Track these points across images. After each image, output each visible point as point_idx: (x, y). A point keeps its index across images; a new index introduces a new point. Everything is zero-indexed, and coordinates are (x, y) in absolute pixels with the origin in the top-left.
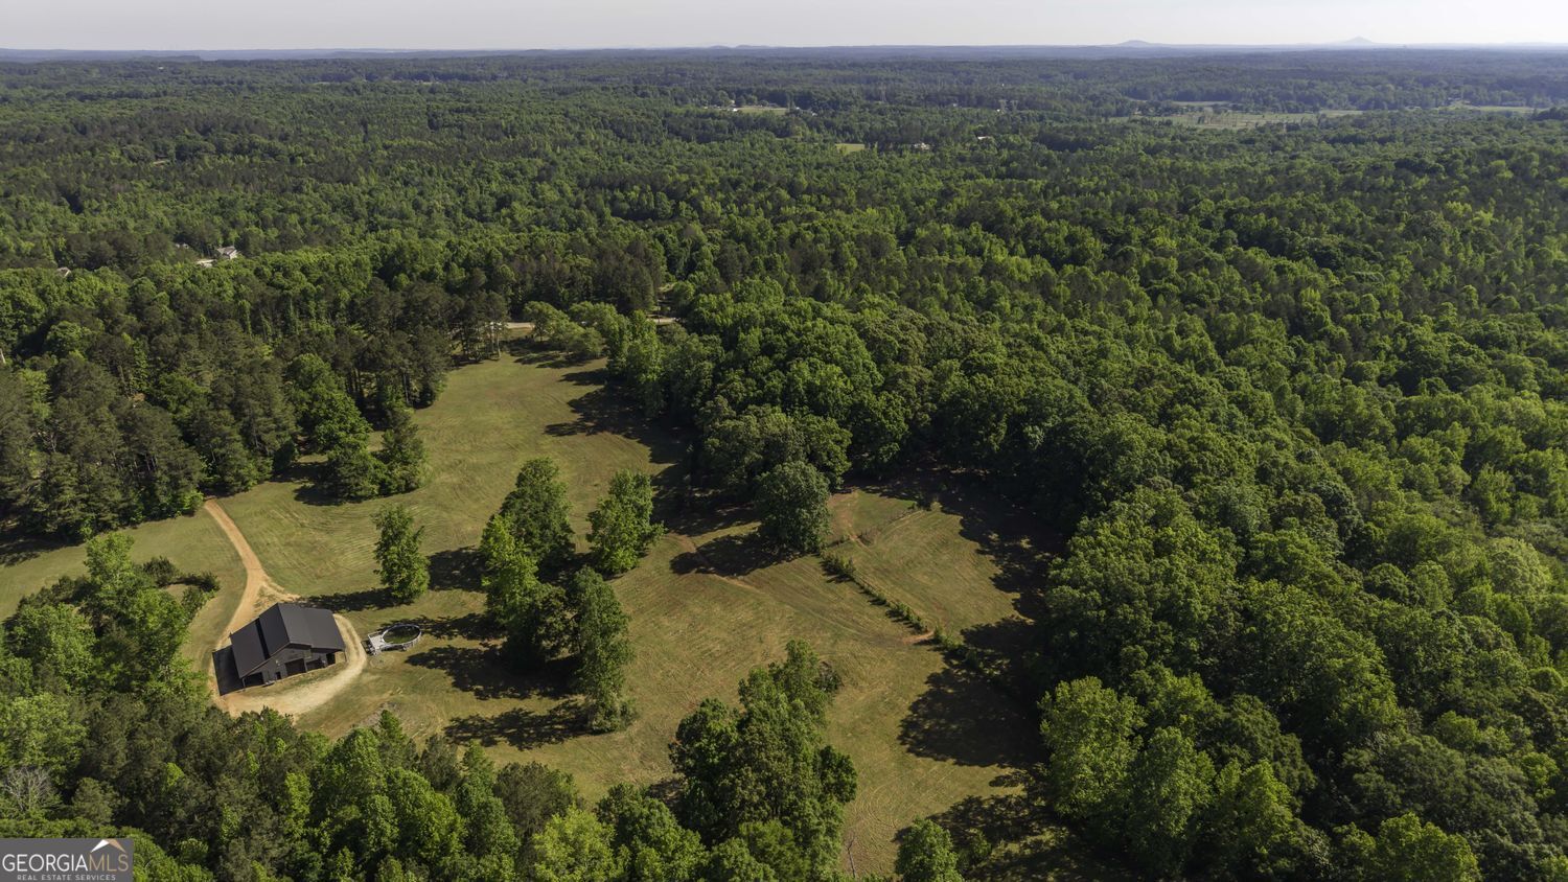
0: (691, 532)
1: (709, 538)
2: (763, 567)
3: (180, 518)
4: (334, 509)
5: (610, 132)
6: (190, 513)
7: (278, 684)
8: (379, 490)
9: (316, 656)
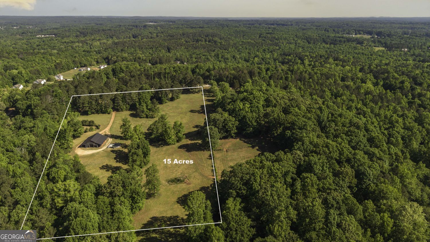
0: (191, 140)
1: (193, 142)
2: (196, 151)
3: (107, 114)
4: (135, 119)
5: (306, 41)
6: (109, 114)
7: (88, 148)
8: (146, 116)
9: (96, 145)
